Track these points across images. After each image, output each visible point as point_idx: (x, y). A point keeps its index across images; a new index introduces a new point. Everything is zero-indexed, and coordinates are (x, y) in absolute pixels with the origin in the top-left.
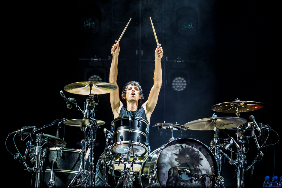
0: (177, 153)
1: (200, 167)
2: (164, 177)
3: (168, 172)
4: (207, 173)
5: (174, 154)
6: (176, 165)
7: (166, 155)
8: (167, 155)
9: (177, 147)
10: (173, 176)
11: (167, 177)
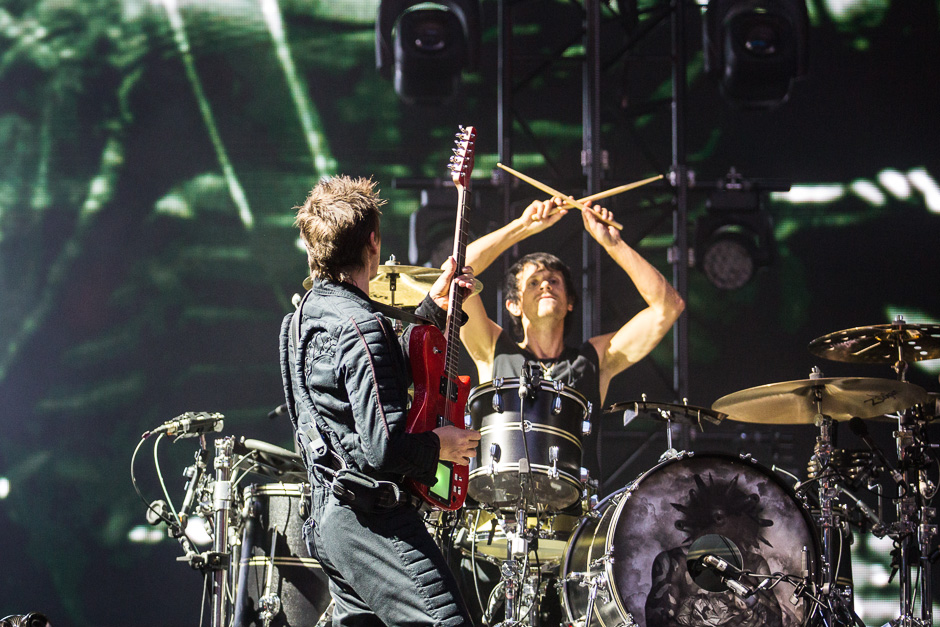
0: (683, 503)
1: (764, 550)
2: (639, 584)
3: (651, 568)
4: (784, 568)
5: (673, 505)
6: (680, 544)
7: (644, 510)
8: (650, 509)
9: (680, 483)
10: (668, 579)
11: (647, 585)
